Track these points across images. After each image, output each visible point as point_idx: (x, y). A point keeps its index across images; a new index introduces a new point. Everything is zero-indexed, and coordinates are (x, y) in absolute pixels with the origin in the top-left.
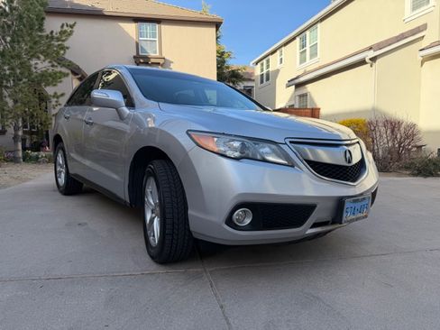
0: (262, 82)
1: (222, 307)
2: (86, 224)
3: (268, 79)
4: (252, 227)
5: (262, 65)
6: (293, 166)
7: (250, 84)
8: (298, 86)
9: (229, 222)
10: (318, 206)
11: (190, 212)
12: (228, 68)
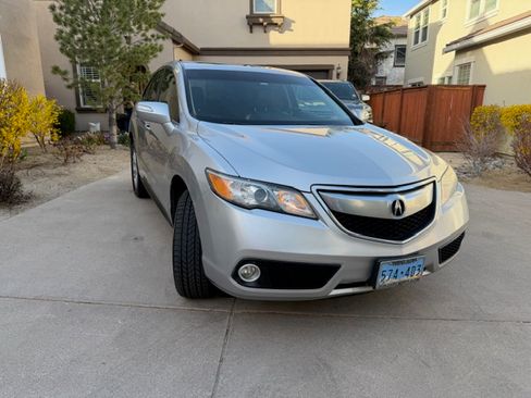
0: (416, 42)
1: (221, 361)
2: (142, 239)
3: (424, 38)
4: (260, 284)
5: (419, 17)
6: (317, 219)
7: (401, 42)
8: (460, 52)
9: (235, 275)
10: (343, 267)
11: (204, 257)
12: (371, 22)
